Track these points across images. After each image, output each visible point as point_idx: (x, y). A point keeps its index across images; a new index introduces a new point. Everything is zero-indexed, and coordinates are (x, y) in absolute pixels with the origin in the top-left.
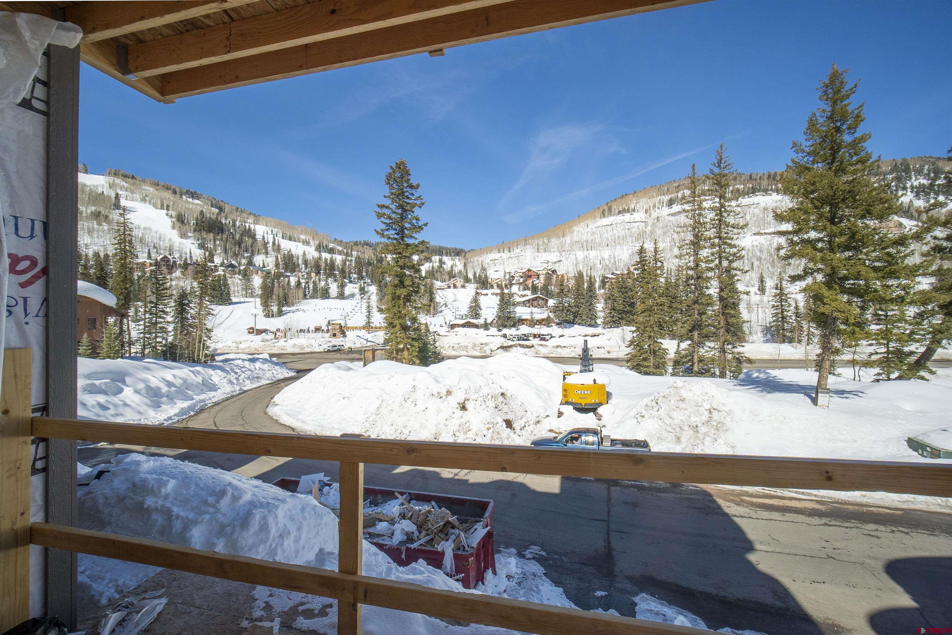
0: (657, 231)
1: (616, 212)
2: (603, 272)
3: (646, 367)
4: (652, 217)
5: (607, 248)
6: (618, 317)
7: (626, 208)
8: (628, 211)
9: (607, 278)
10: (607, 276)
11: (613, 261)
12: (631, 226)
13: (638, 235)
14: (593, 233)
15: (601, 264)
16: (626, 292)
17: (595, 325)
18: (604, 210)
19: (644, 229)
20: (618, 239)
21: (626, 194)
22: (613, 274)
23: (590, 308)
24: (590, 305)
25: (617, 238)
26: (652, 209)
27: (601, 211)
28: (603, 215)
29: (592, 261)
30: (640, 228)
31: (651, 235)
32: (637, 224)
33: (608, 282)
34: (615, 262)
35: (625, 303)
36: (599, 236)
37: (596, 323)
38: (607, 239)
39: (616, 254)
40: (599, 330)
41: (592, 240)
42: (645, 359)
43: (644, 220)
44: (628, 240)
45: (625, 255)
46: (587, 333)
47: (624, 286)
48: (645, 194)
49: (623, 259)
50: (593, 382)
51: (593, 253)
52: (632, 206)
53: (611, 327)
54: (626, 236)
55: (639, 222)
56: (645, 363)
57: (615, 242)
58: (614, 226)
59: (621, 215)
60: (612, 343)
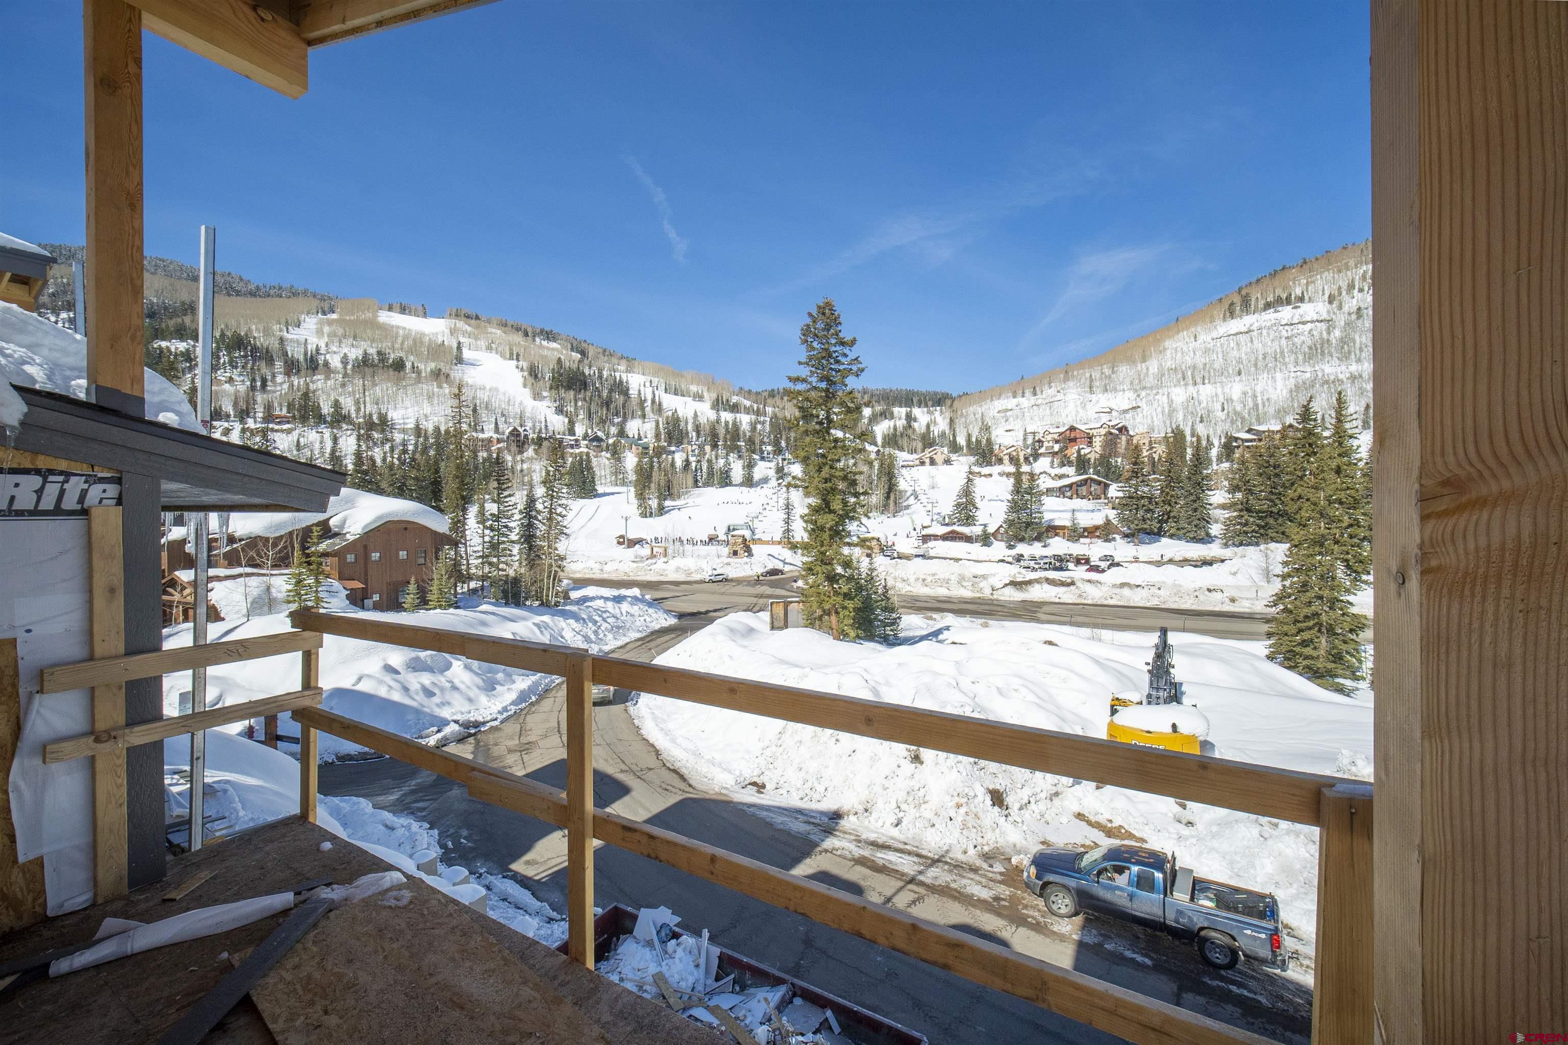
0: (1357, 338)
1: (1261, 304)
2: (1227, 426)
3: (1308, 657)
4: (1346, 308)
5: (1237, 378)
6: (1258, 525)
7: (1284, 296)
8: (1288, 301)
9: (1236, 439)
10: (1236, 435)
11: (1251, 404)
12: (1295, 331)
13: (1310, 348)
14: (1207, 351)
15: (1223, 410)
17: (1206, 540)
18: (1232, 304)
19: (1325, 335)
20: (1264, 358)
21: (1284, 269)
22: (1249, 431)
23: (1195, 505)
24: (1195, 500)
25: (1261, 357)
26: (1344, 293)
27: (1227, 306)
28: (1231, 313)
29: (1204, 405)
30: (1315, 333)
31: (1343, 348)
32: (1309, 326)
33: (1238, 447)
34: (1256, 405)
35: (1273, 497)
36: (1220, 356)
37: (1207, 533)
38: (1240, 361)
39: (1259, 389)
40: (1213, 551)
41: (1205, 365)
43: (1325, 316)
44: (1287, 360)
45: (1279, 391)
48: (1330, 264)
49: (1274, 397)
51: (1206, 391)
52: (1298, 291)
53: (1241, 544)
54: (1282, 352)
55: (1312, 322)
56: (1309, 651)
57: (1256, 365)
58: (1255, 333)
59: (1272, 310)
60: (1242, 580)
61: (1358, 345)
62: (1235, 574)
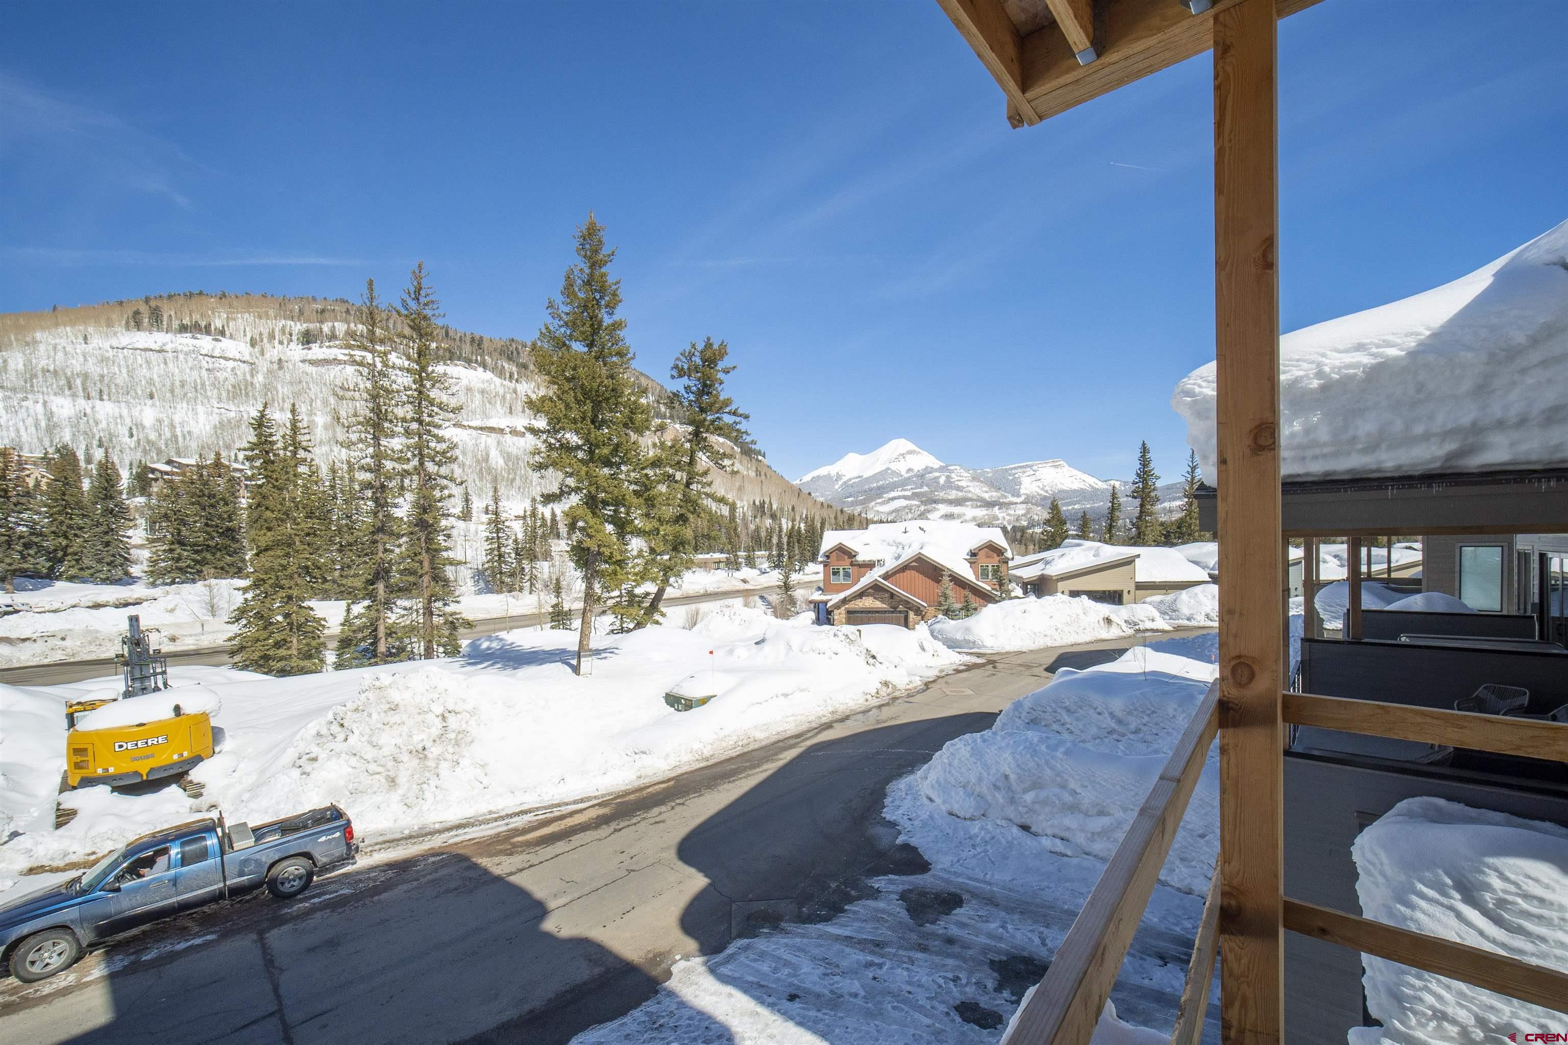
0: (279, 387)
1: (176, 324)
2: (139, 455)
3: (282, 659)
4: (268, 356)
5: (149, 402)
6: (193, 560)
7: (203, 324)
8: (207, 330)
9: (153, 471)
10: (153, 466)
11: (168, 435)
12: (217, 365)
13: (234, 387)
14: (103, 360)
15: (131, 436)
16: (212, 506)
17: (128, 580)
18: (137, 313)
19: (248, 377)
20: (183, 386)
21: (201, 293)
22: (169, 462)
23: (107, 538)
24: (106, 533)
25: (177, 383)
26: (265, 340)
27: (130, 314)
28: (136, 322)
29: (103, 425)
30: (238, 373)
31: (266, 394)
32: (231, 364)
33: (156, 480)
34: (176, 437)
35: (209, 529)
36: (124, 371)
37: (127, 573)
38: (151, 382)
39: (177, 419)
40: (138, 590)
41: (102, 376)
42: (278, 645)
43: (247, 358)
44: (209, 393)
45: (201, 425)
46: (101, 599)
47: (206, 492)
48: (250, 306)
49: (196, 431)
50: (173, 714)
51: (105, 410)
52: (218, 323)
53: (173, 582)
54: (203, 384)
55: (235, 360)
56: (282, 652)
57: (172, 391)
58: (170, 355)
59: (189, 335)
60: (181, 616)
61: (280, 395)
62: (172, 611)
